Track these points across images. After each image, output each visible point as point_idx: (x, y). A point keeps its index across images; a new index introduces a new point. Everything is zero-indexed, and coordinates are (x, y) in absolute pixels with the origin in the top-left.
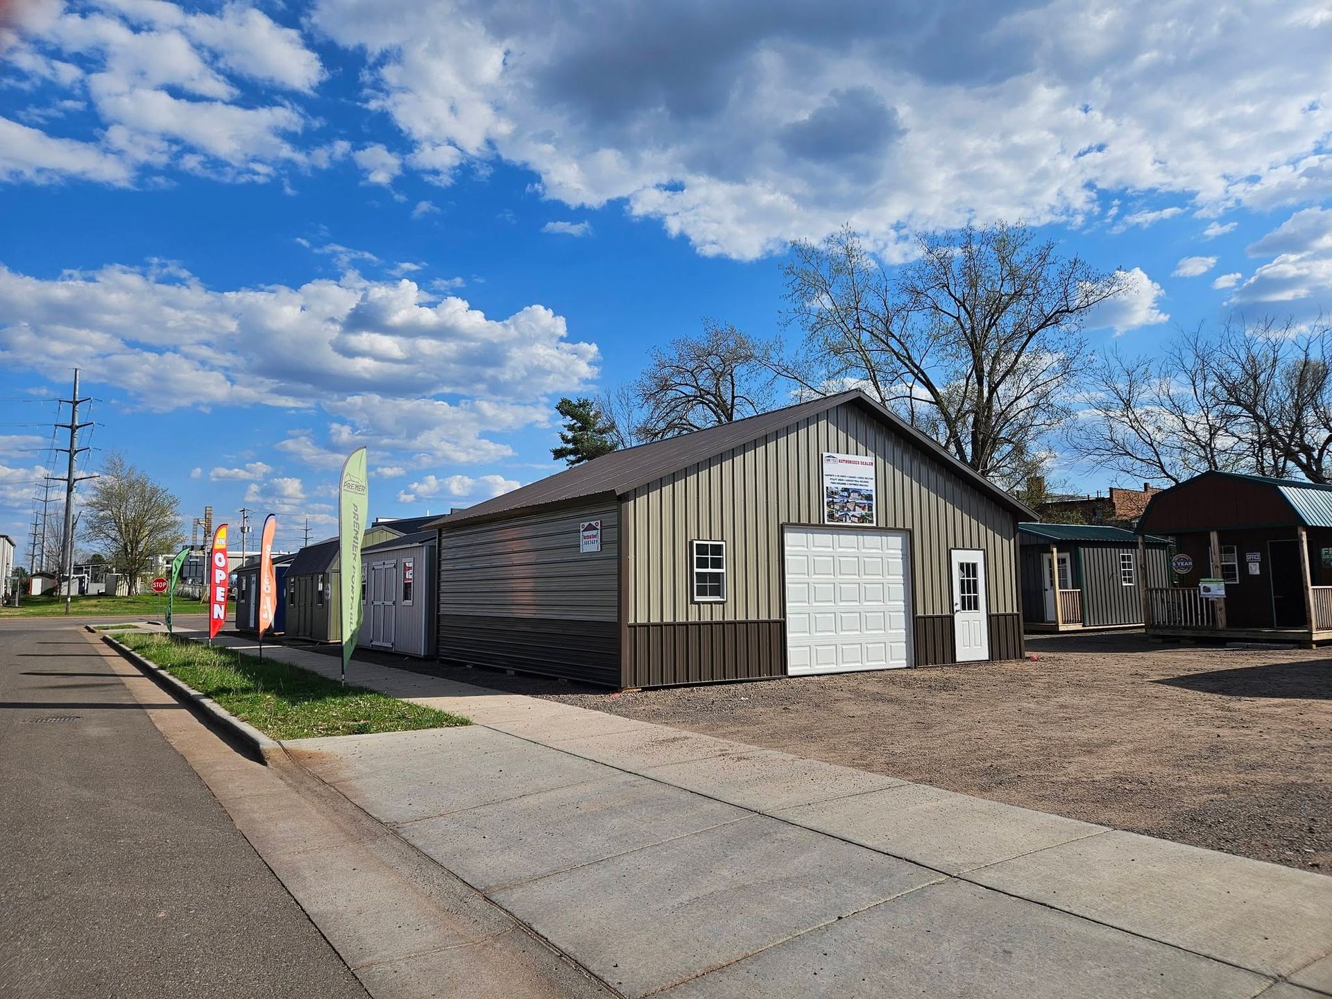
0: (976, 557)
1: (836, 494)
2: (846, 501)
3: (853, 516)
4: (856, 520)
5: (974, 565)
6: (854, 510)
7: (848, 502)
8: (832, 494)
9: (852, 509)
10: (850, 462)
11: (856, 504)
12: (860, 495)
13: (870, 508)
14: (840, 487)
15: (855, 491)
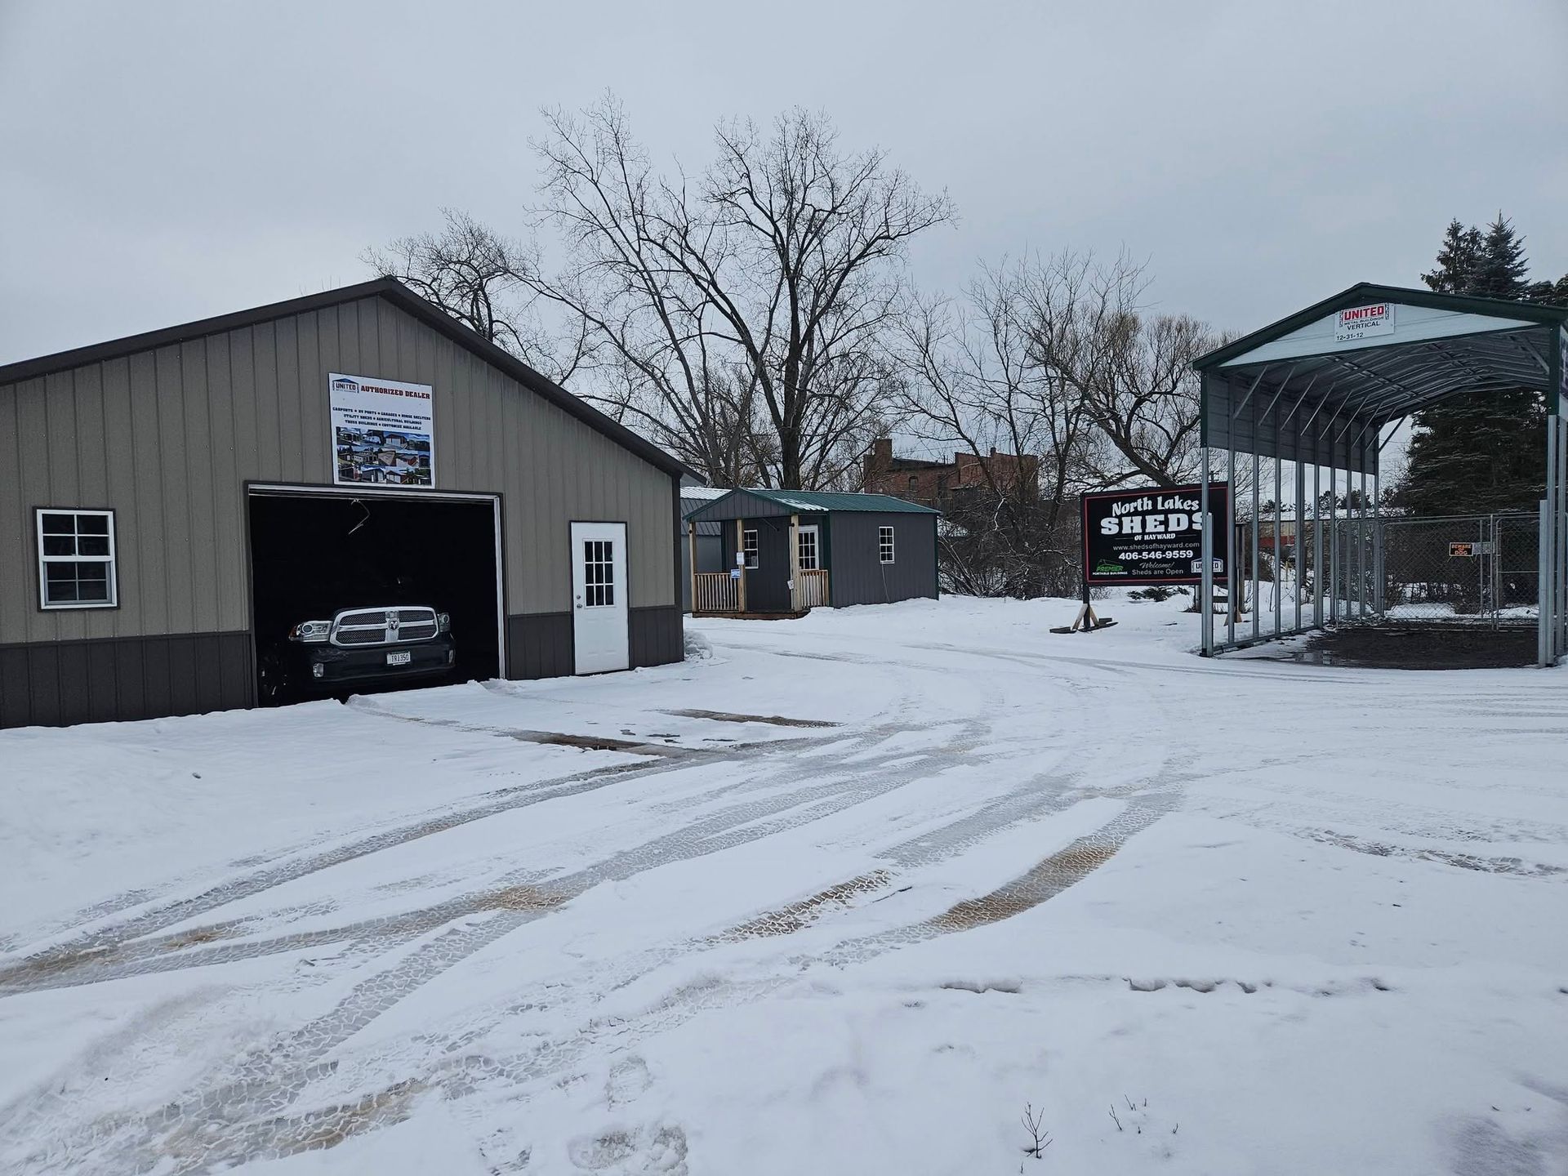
0: (614, 534)
1: (356, 438)
2: (376, 450)
3: (391, 473)
4: (398, 479)
5: (609, 545)
6: (394, 464)
7: (380, 451)
8: (347, 438)
9: (388, 462)
10: (385, 391)
11: (397, 456)
12: (403, 441)
13: (425, 461)
14: (365, 429)
15: (393, 436)
